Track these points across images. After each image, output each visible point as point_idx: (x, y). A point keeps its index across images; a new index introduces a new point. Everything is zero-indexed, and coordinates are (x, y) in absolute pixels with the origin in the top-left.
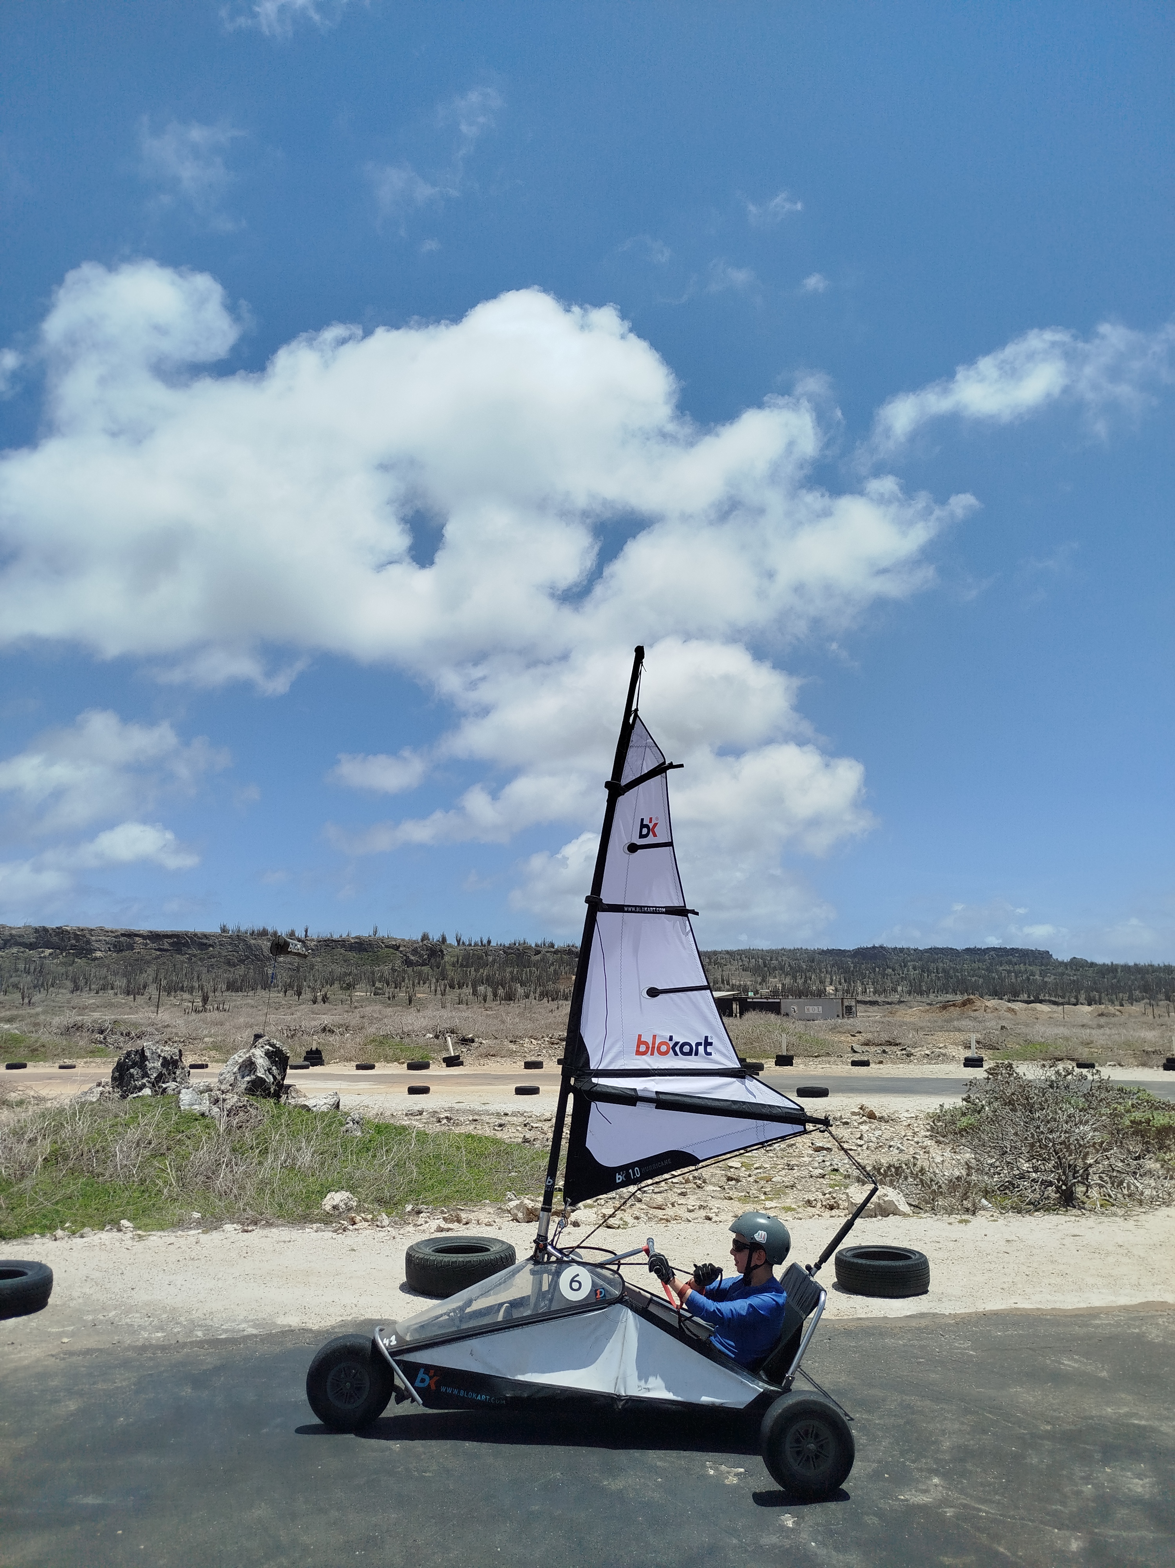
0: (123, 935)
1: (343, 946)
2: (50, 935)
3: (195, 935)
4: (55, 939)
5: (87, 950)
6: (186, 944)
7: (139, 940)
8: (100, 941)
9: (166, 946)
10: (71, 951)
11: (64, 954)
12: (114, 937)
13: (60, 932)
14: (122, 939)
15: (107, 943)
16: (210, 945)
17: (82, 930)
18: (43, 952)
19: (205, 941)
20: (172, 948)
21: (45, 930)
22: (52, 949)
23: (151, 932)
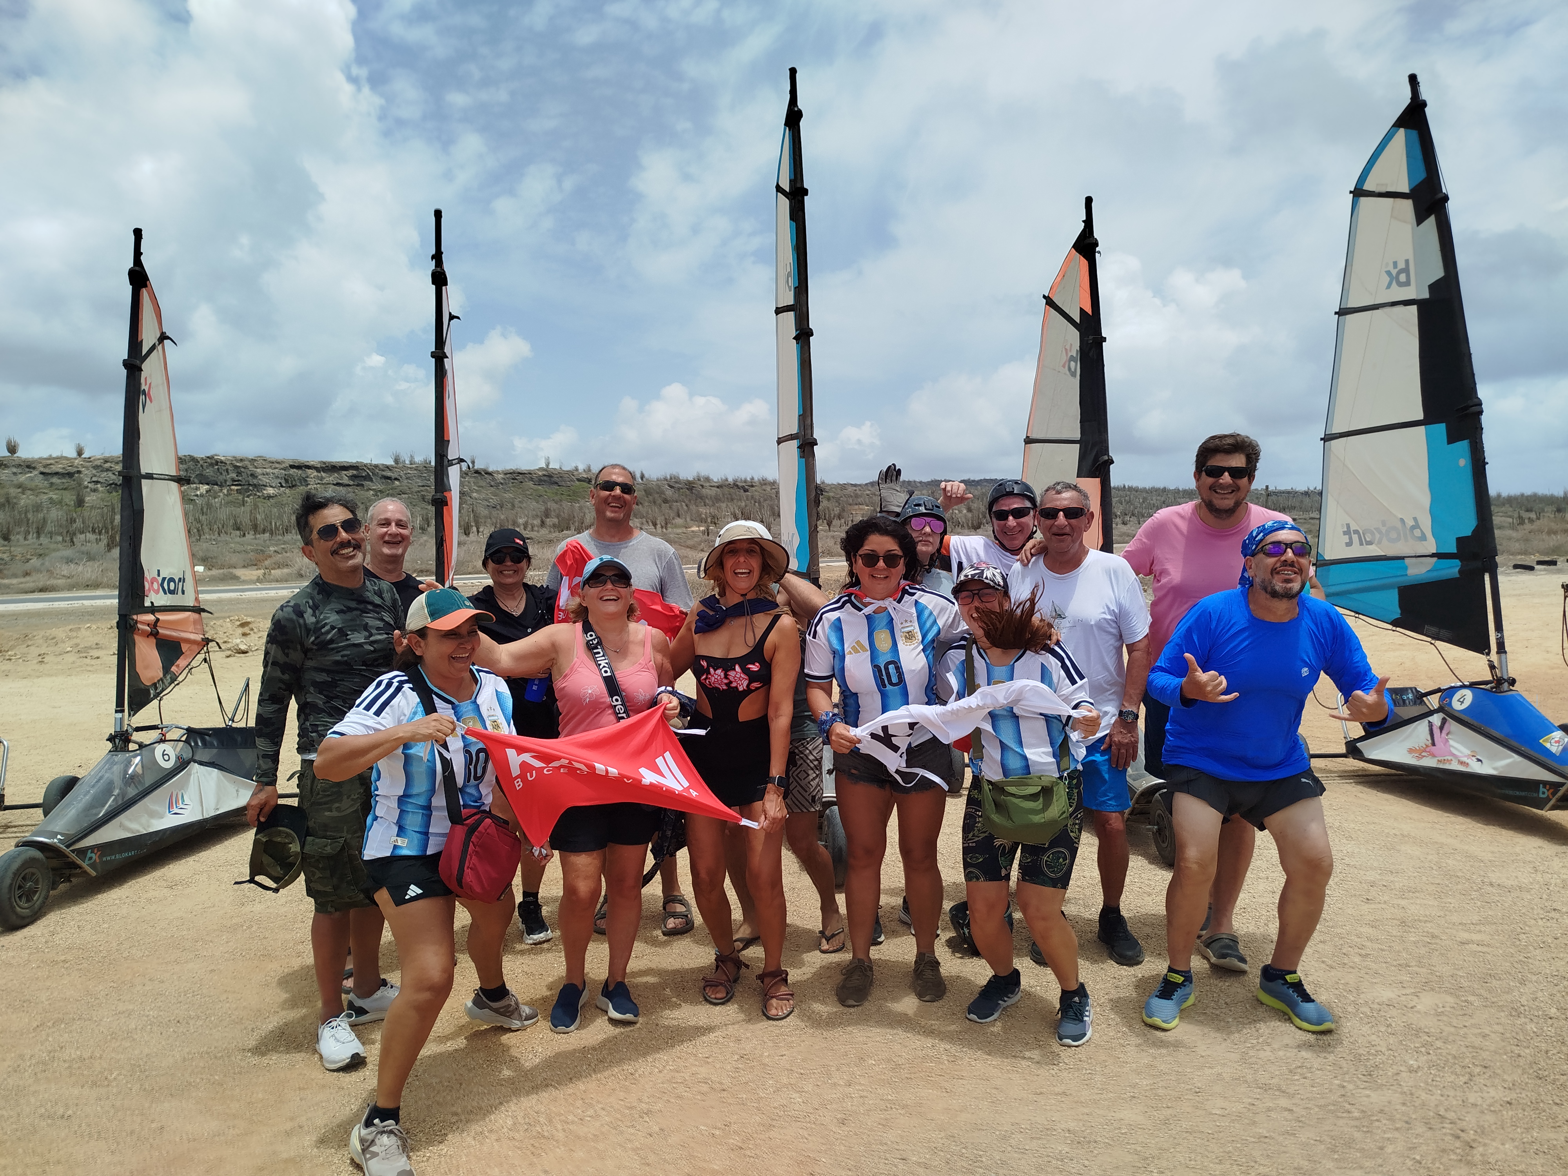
0: (292, 467)
1: (532, 479)
2: (202, 466)
3: (376, 466)
4: (209, 472)
5: (255, 486)
6: (368, 478)
7: (313, 473)
8: (267, 474)
9: (346, 480)
10: (233, 487)
11: (225, 491)
12: (282, 469)
13: (214, 462)
14: (292, 471)
15: (277, 477)
16: (396, 479)
17: (241, 460)
18: (197, 489)
19: (389, 474)
20: (351, 483)
21: (193, 459)
22: (208, 484)
23: (324, 463)
